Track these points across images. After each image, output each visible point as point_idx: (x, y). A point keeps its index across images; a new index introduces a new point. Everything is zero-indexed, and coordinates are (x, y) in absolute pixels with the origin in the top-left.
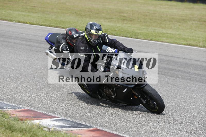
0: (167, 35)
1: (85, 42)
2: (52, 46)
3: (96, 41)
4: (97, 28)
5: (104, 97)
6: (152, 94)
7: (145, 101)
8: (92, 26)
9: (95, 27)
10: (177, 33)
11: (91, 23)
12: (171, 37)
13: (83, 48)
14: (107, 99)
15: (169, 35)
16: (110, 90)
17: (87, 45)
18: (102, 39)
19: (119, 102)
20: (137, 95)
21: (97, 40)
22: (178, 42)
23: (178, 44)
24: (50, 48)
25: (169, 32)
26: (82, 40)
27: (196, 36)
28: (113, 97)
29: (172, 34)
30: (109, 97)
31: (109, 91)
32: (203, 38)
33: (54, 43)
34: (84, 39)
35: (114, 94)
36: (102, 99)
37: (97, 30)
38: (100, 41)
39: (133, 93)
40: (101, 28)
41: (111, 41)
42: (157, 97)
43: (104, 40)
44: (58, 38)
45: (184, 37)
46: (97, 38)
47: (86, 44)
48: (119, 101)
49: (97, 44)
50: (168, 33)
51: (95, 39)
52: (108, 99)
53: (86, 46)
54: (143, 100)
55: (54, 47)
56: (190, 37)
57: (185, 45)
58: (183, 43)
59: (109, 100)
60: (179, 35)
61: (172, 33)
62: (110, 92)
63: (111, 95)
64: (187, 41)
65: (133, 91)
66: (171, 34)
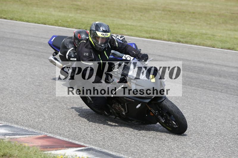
0: (127, 26)
1: (89, 46)
2: (57, 52)
3: (103, 45)
4: (104, 29)
5: (113, 113)
6: (172, 110)
7: (164, 119)
8: (97, 27)
9: (101, 28)
10: (139, 24)
11: (97, 22)
12: (132, 30)
13: (87, 54)
14: (116, 117)
15: (129, 27)
16: (120, 106)
17: (92, 51)
18: (110, 43)
19: (131, 120)
20: (154, 111)
21: (105, 44)
22: (139, 34)
23: (139, 37)
24: (55, 54)
25: (129, 23)
26: (85, 43)
27: (160, 28)
28: (124, 114)
29: (133, 26)
30: (119, 114)
31: (118, 107)
32: (168, 30)
33: (59, 48)
34: (88, 42)
35: (125, 111)
36: (110, 116)
37: (104, 31)
38: (108, 45)
39: (149, 109)
40: (109, 29)
41: (121, 45)
42: (178, 115)
43: (113, 43)
44: (65, 42)
45: (146, 28)
46: (104, 41)
47: (91, 49)
48: (131, 118)
49: (105, 49)
50: (128, 25)
51: (102, 43)
52: (118, 115)
53: (90, 51)
54: (161, 118)
55: (59, 53)
56: (153, 29)
57: (147, 38)
58: (145, 35)
59: (119, 117)
60: (141, 26)
61: (133, 24)
62: (120, 108)
63: (122, 111)
64: (149, 34)
65: (148, 107)
66: (131, 25)
